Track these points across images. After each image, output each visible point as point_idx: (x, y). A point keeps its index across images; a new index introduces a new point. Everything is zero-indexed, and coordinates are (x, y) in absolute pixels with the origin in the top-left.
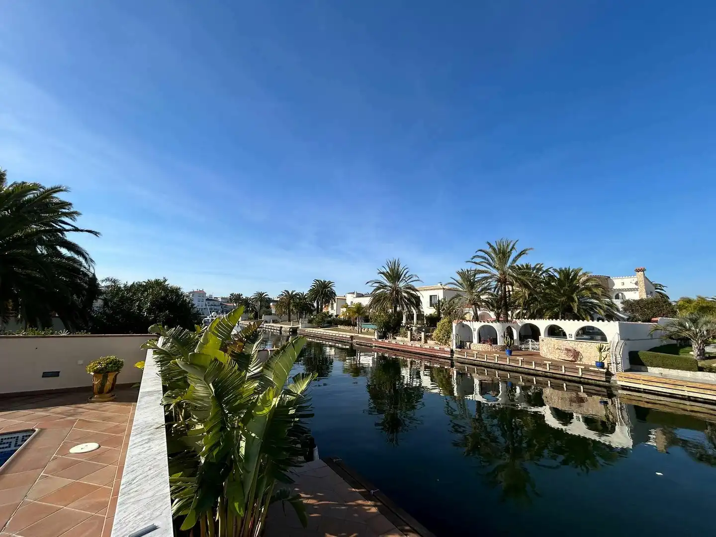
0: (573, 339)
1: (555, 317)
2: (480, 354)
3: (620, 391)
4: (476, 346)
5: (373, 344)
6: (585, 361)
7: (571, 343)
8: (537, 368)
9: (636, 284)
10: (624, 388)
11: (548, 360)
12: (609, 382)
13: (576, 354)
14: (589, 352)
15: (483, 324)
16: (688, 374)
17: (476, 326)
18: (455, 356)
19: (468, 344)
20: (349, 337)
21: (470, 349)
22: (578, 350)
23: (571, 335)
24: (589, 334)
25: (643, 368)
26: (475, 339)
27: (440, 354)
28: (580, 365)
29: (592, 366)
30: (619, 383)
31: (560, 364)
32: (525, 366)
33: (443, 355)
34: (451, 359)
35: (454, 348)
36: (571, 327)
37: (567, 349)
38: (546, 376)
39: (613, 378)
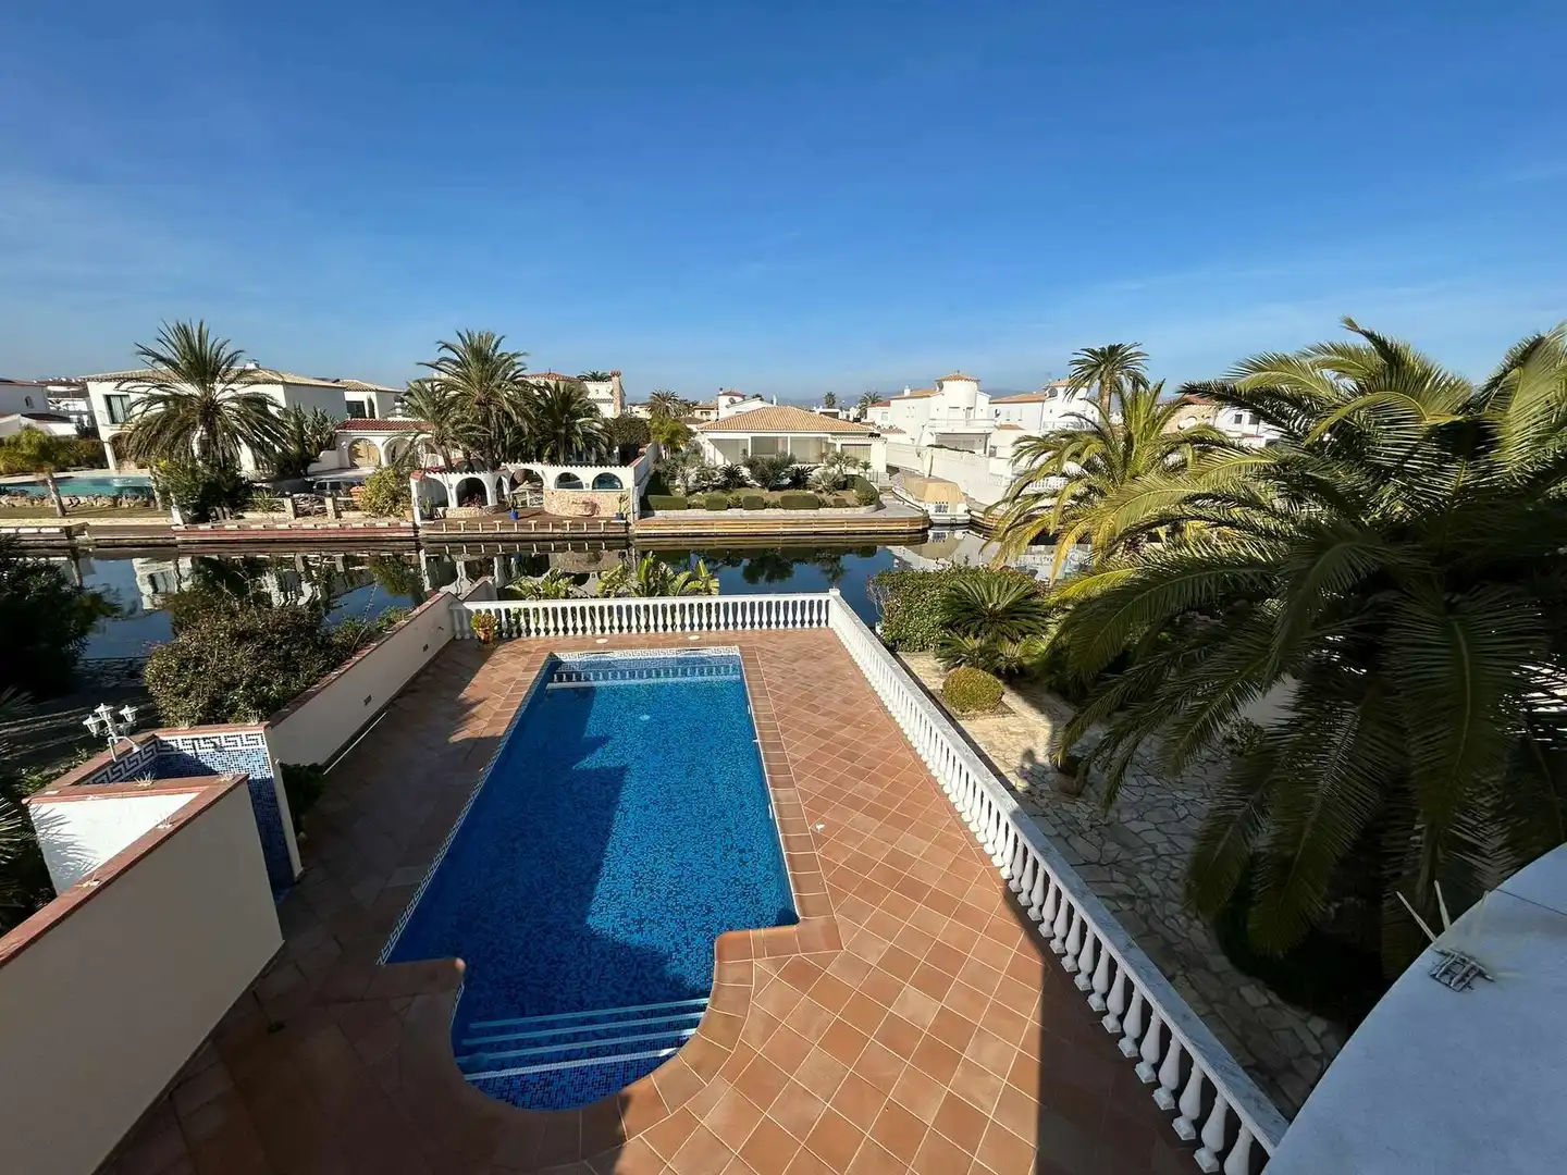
0: (590, 488)
1: (567, 463)
2: (470, 523)
3: (637, 540)
4: (454, 510)
5: (178, 538)
6: (603, 514)
7: (588, 493)
8: (556, 531)
9: (612, 393)
10: (639, 536)
11: (568, 518)
12: (627, 532)
13: (594, 507)
14: (608, 503)
15: (466, 476)
16: (681, 513)
17: (453, 480)
18: (421, 533)
19: (440, 510)
20: (57, 530)
21: (445, 516)
22: (597, 501)
23: (588, 485)
24: (604, 482)
25: (650, 513)
26: (453, 502)
27: (389, 535)
28: (599, 518)
29: (612, 518)
30: (636, 532)
31: (579, 522)
32: (540, 531)
33: (397, 534)
34: (415, 539)
35: (419, 522)
36: (587, 474)
37: (584, 503)
38: (565, 539)
39: (630, 528)
